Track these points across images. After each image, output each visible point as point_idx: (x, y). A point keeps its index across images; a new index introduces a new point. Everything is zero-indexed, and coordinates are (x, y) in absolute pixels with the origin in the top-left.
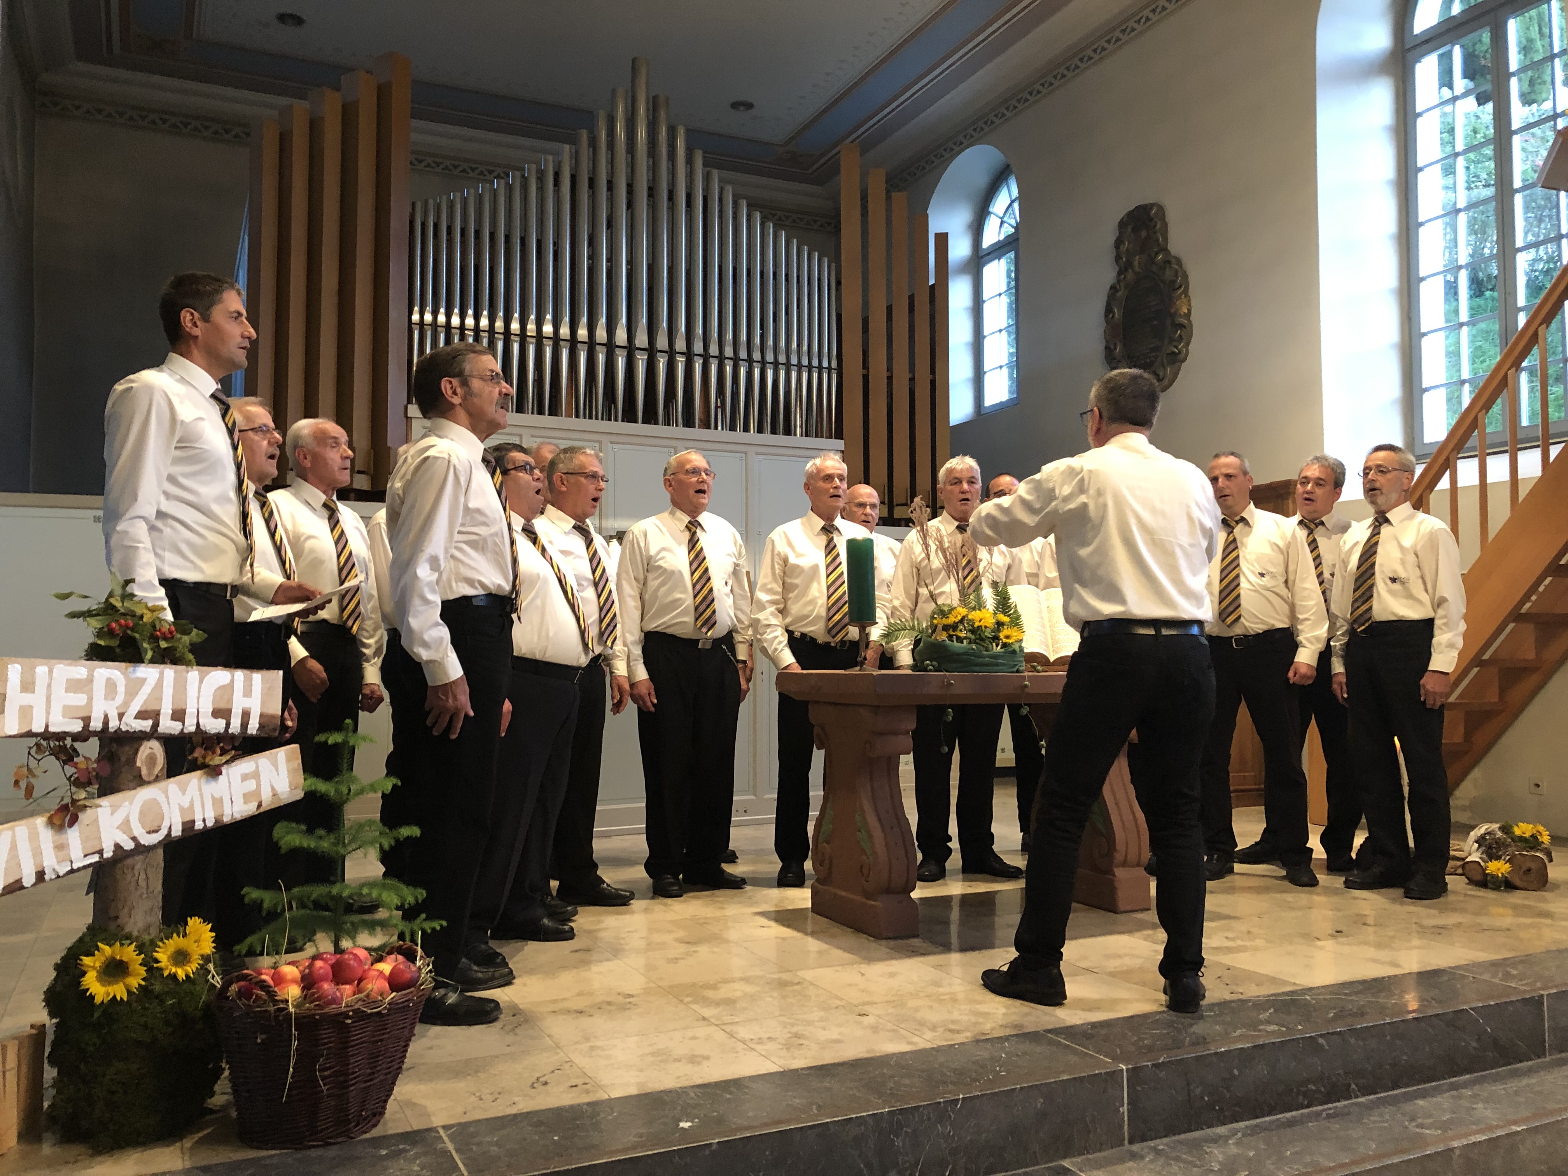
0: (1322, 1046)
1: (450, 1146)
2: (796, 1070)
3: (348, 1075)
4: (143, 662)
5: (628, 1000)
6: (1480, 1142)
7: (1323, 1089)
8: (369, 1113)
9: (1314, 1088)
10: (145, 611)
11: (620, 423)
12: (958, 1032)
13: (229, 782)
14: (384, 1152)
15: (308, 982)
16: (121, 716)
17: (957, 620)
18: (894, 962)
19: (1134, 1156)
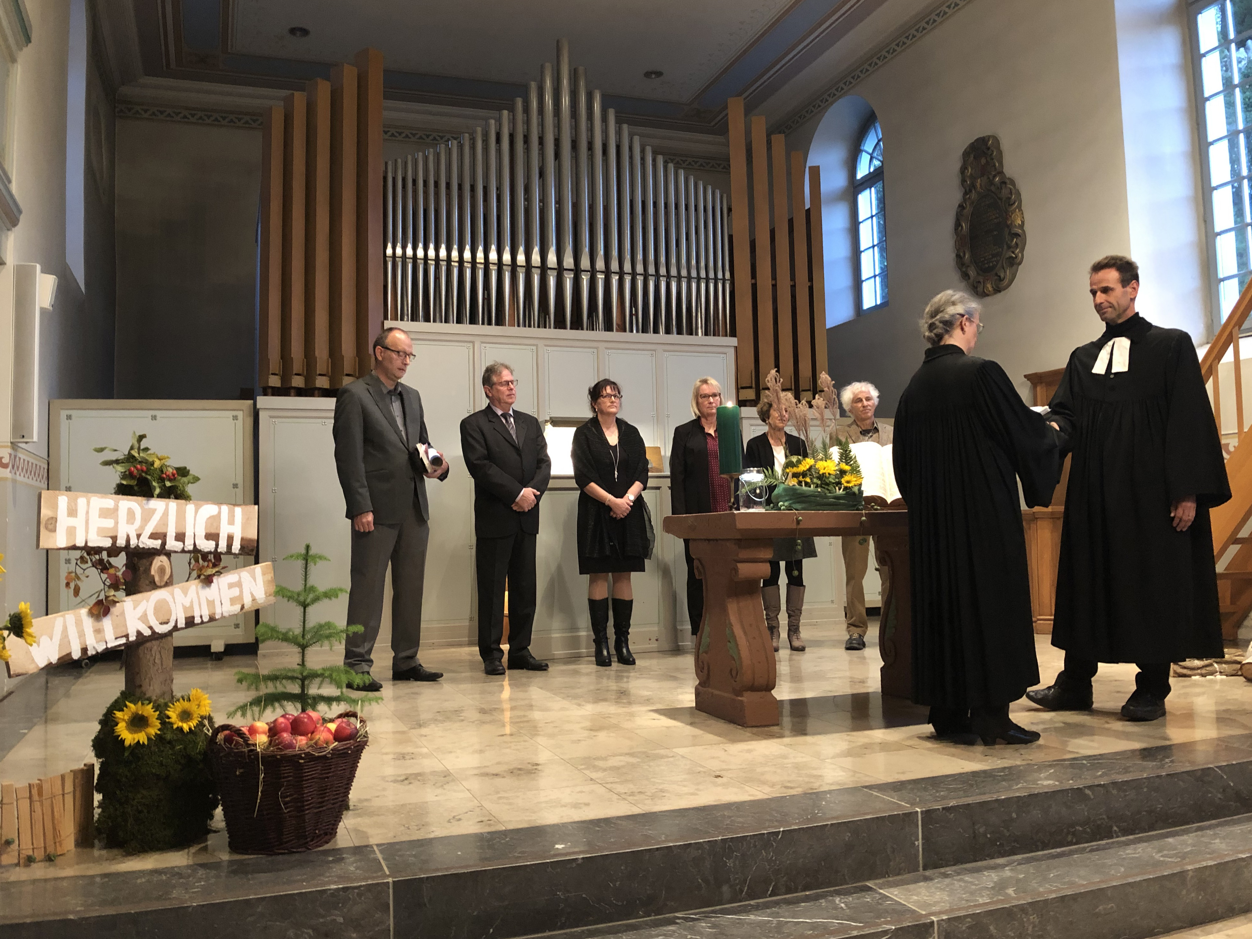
0: (1088, 795)
1: (380, 856)
2: (656, 813)
3: (303, 802)
4: (153, 497)
5: (535, 767)
6: (1211, 866)
7: (1088, 830)
8: (322, 832)
9: (1081, 829)
10: (156, 460)
11: (552, 330)
12: (792, 788)
13: (219, 589)
14: (331, 859)
15: (273, 731)
16: (139, 536)
17: (805, 469)
18: (753, 742)
19: (926, 879)
